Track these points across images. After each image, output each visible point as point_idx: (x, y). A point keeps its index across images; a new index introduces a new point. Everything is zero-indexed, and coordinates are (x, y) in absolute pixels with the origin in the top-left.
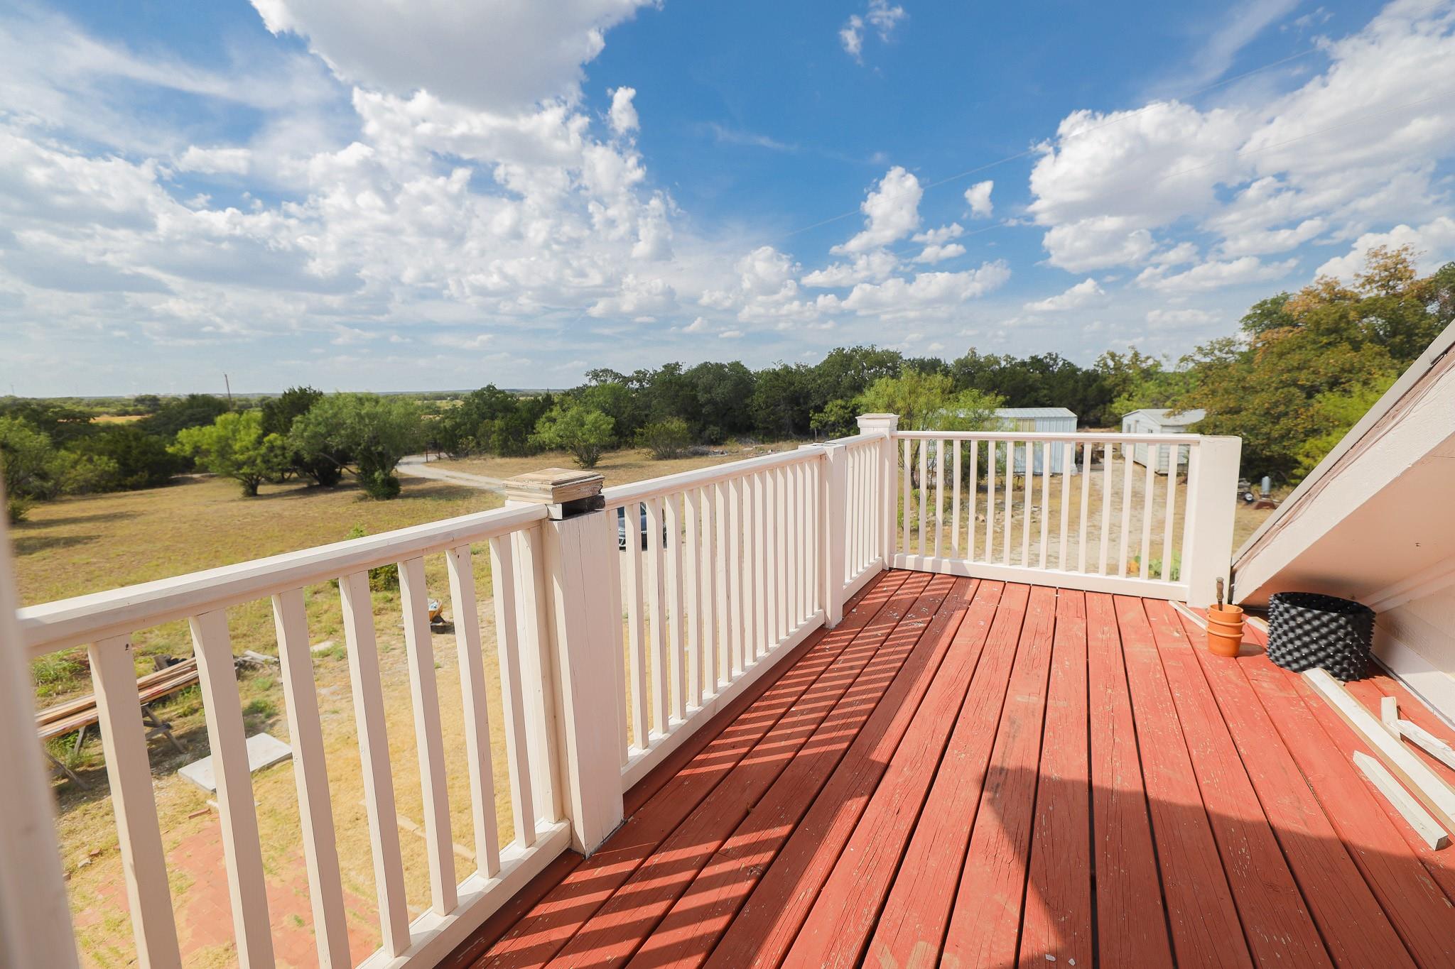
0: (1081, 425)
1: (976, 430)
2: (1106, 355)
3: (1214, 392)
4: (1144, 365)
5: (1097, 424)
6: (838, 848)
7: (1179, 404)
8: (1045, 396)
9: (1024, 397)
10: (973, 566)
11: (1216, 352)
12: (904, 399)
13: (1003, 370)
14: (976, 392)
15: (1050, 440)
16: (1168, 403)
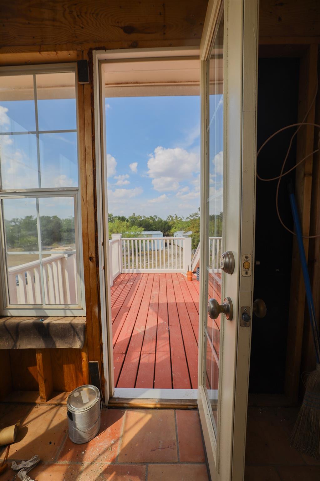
0: (164, 236)
1: (137, 237)
2: (169, 216)
3: (194, 227)
4: (178, 219)
5: (168, 235)
6: (125, 319)
7: (186, 230)
8: (154, 228)
9: (149, 228)
10: (141, 270)
11: (194, 216)
12: (116, 229)
13: (143, 220)
14: (136, 227)
15: (156, 239)
16: (184, 230)
